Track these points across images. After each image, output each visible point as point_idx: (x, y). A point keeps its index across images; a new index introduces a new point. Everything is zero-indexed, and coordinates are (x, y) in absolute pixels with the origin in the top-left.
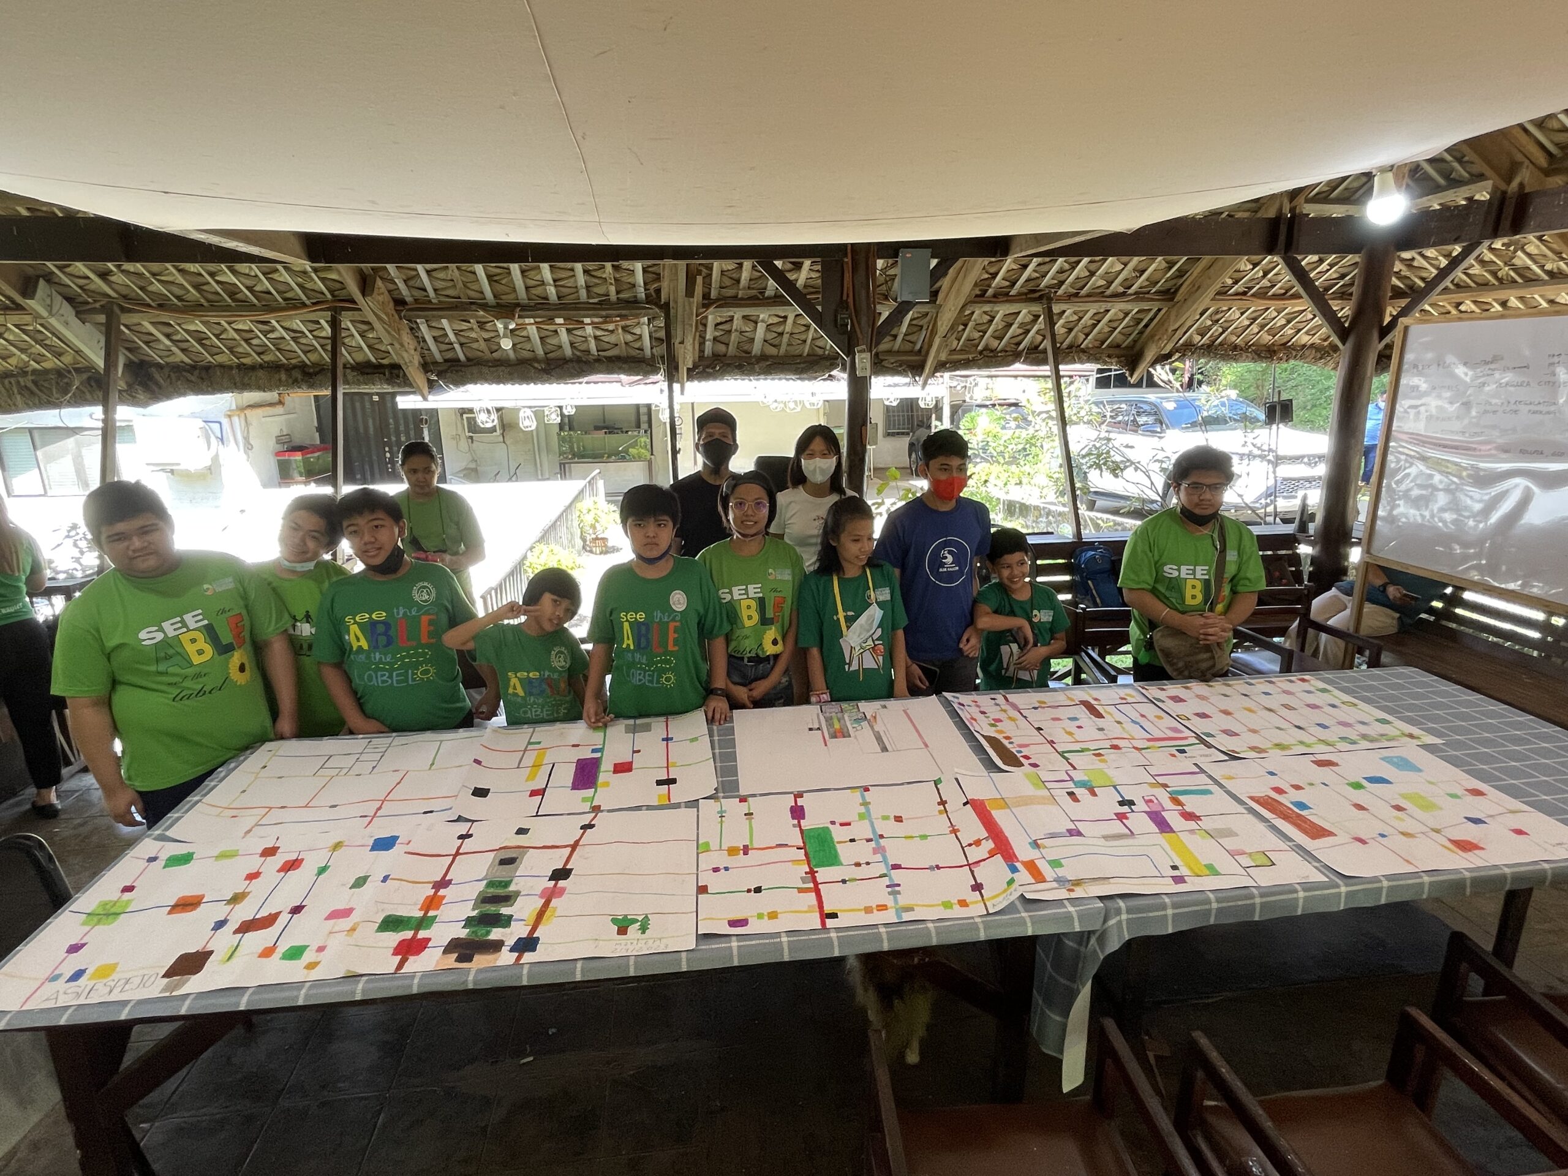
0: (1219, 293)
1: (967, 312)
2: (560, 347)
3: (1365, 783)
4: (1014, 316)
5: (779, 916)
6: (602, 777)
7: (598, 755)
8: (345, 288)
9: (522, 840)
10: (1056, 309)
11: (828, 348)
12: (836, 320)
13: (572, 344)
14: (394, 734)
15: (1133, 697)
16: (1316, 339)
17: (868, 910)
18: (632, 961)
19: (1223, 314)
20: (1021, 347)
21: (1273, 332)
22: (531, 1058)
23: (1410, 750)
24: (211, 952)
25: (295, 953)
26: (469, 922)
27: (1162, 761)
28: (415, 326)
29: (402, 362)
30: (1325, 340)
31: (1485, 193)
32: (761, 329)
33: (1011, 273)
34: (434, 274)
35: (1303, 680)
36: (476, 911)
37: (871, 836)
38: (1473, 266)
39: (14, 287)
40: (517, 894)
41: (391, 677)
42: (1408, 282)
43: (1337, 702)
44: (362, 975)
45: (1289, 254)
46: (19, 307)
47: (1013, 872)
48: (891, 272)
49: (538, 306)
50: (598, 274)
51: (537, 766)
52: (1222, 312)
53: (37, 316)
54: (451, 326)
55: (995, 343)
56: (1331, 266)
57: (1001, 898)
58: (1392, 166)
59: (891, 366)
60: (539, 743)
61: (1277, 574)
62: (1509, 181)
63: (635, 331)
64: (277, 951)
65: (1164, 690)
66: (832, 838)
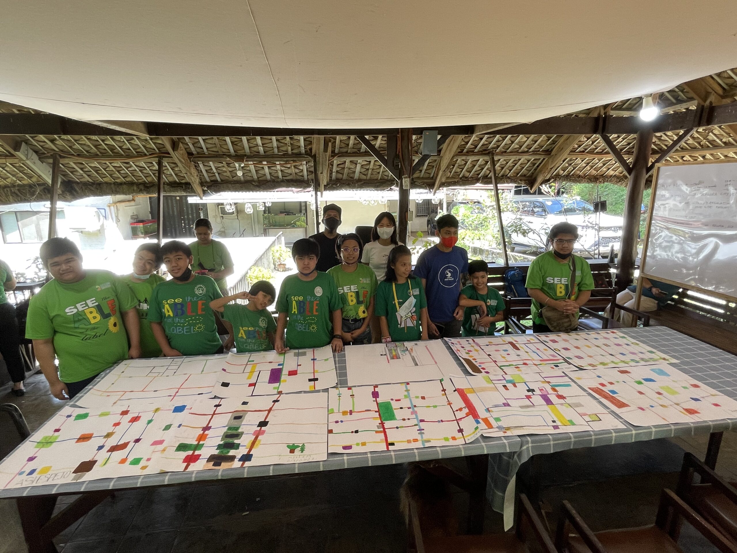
0: (571, 151)
1: (455, 160)
2: (265, 175)
3: (643, 381)
4: (476, 162)
5: (367, 444)
6: (283, 378)
7: (281, 367)
8: (164, 147)
9: (245, 407)
10: (496, 158)
11: (390, 176)
12: (394, 163)
13: (270, 174)
14: (185, 357)
15: (533, 340)
16: (617, 173)
17: (409, 441)
18: (297, 466)
19: (573, 161)
20: (480, 176)
21: (597, 170)
22: (248, 513)
23: (664, 366)
24: (96, 461)
25: (136, 462)
26: (219, 447)
27: (547, 370)
28: (197, 165)
29: (190, 182)
30: (621, 173)
31: (694, 106)
32: (359, 167)
33: (474, 142)
34: (207, 141)
35: (613, 332)
36: (223, 442)
37: (410, 406)
38: (689, 139)
39: (10, 146)
40: (242, 433)
41: (183, 330)
42: (658, 146)
43: (629, 343)
44: (168, 472)
45: (604, 134)
46: (12, 155)
47: (477, 424)
48: (419, 141)
49: (255, 156)
50: (283, 141)
51: (252, 372)
52: (573, 160)
53: (21, 160)
54: (214, 165)
55: (467, 174)
56: (624, 139)
57: (472, 436)
58: (651, 94)
59: (419, 184)
60: (253, 361)
61: (600, 282)
62: (705, 101)
63: (300, 168)
64: (128, 460)
65: (548, 337)
66: (392, 407)
